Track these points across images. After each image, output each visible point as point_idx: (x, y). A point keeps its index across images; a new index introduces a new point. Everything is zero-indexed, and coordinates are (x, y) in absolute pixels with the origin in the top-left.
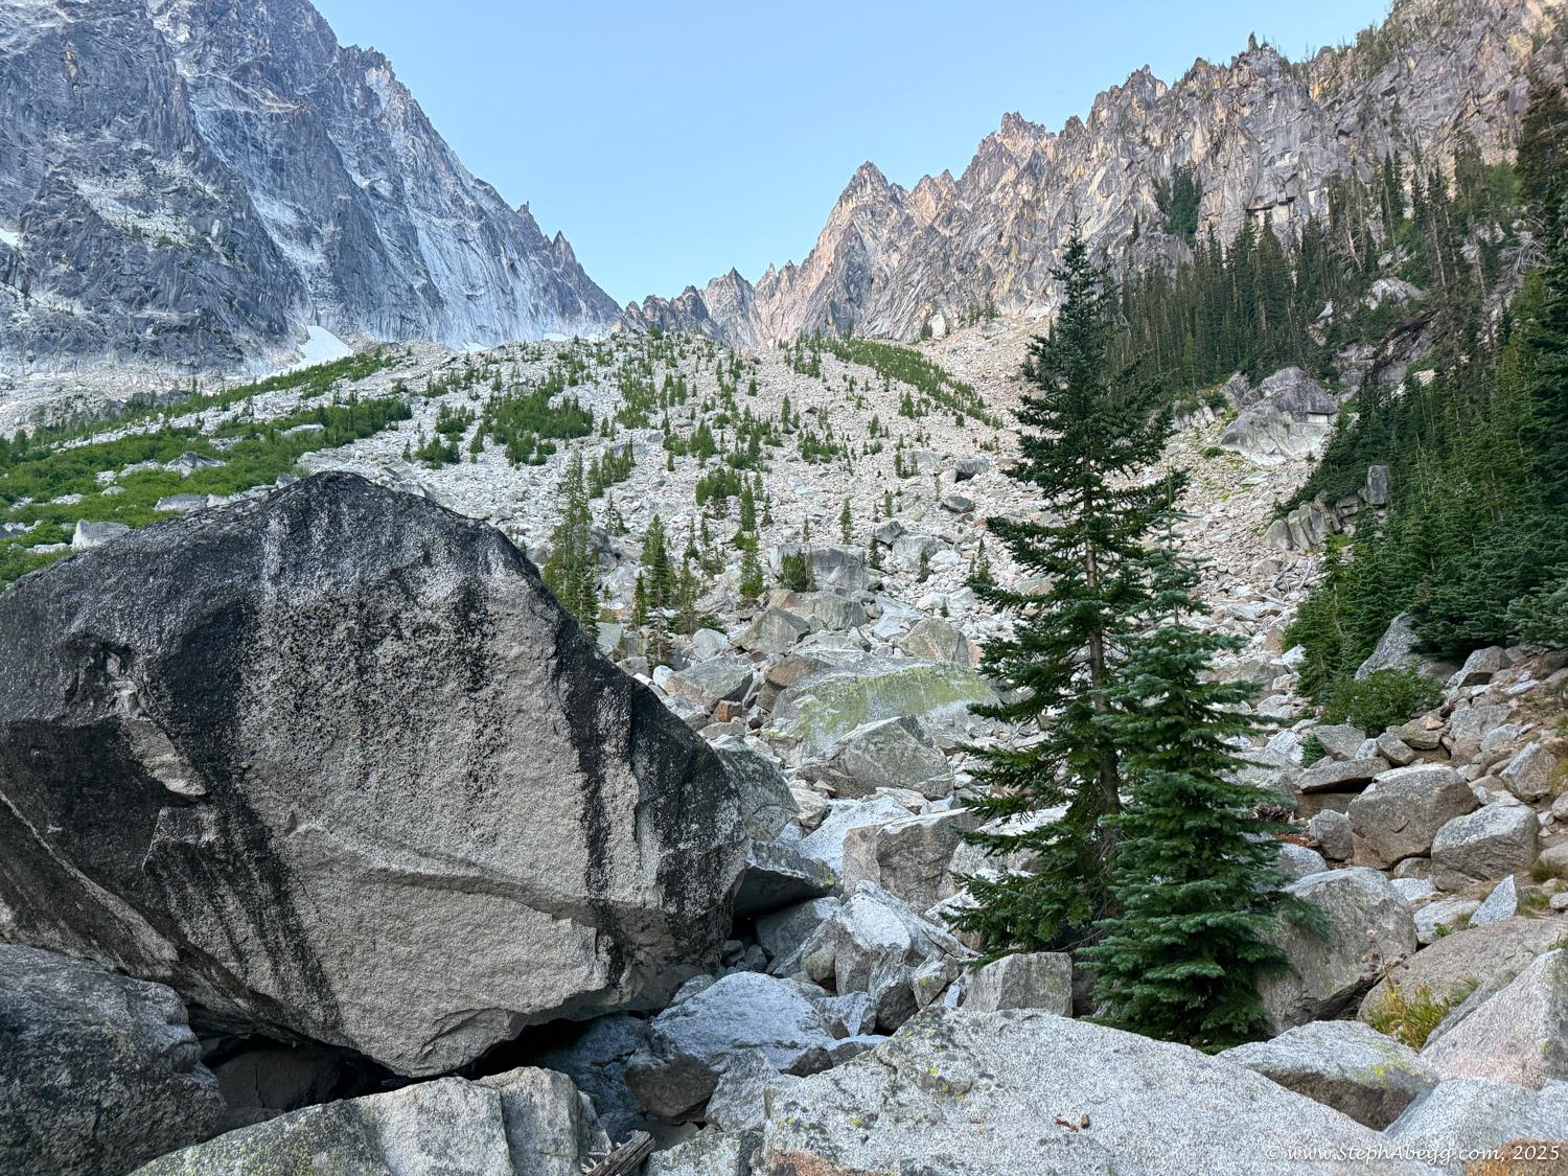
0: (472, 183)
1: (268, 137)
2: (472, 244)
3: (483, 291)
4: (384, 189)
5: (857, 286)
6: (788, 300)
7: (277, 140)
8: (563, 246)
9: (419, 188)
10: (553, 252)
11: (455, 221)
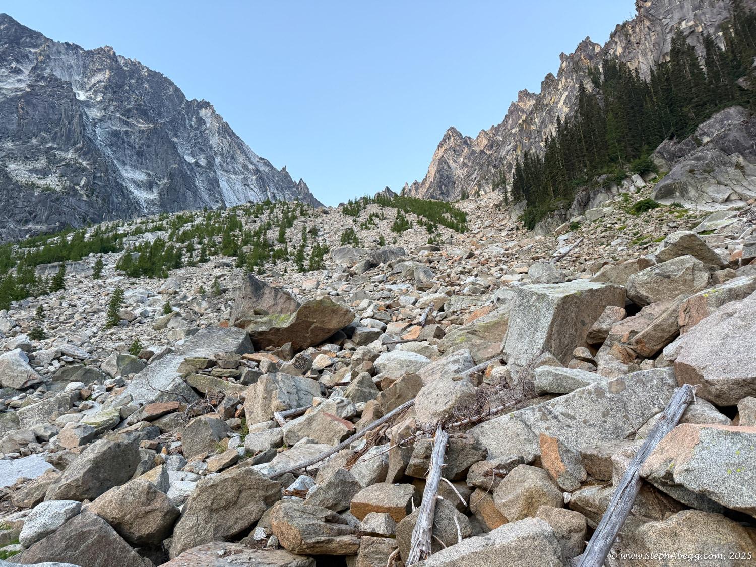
0: (257, 160)
1: (137, 140)
2: (252, 187)
4: (203, 162)
5: (446, 186)
7: (142, 142)
8: (302, 185)
9: (224, 162)
10: (298, 189)
11: (243, 176)
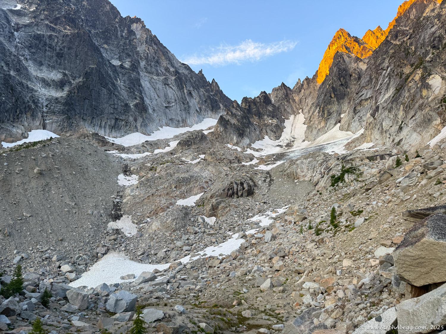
0: (179, 64)
1: (59, 43)
2: (171, 85)
3: (173, 104)
4: (127, 65)
5: (344, 78)
6: (307, 92)
7: (64, 44)
8: (214, 84)
9: (148, 65)
10: (211, 87)
11: (164, 77)
